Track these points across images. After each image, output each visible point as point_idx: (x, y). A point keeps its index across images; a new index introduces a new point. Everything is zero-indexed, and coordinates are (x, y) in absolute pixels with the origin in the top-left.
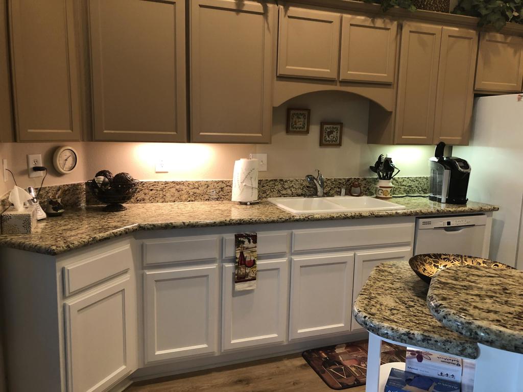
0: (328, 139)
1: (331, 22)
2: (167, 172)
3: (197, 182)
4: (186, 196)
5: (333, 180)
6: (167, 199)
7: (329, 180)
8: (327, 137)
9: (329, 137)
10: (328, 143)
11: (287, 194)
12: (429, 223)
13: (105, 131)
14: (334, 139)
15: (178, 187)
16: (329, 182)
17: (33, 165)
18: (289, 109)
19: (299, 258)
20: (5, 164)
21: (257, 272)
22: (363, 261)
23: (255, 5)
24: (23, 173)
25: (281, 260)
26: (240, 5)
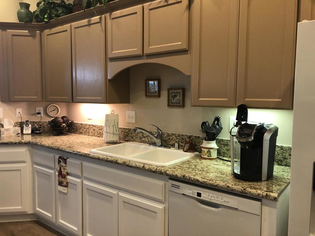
0: (173, 101)
1: (136, 13)
2: (91, 119)
3: (101, 126)
4: (97, 134)
5: (177, 135)
6: (90, 134)
7: (174, 134)
8: (172, 100)
9: (174, 100)
10: (173, 104)
11: (145, 141)
12: (178, 187)
13: (50, 97)
14: (178, 102)
15: (94, 128)
16: (174, 136)
17: (37, 112)
18: (145, 80)
19: (85, 182)
20: (19, 110)
21: (67, 183)
22: (123, 201)
23: (96, 19)
24: (34, 115)
25: (79, 180)
26: (89, 21)
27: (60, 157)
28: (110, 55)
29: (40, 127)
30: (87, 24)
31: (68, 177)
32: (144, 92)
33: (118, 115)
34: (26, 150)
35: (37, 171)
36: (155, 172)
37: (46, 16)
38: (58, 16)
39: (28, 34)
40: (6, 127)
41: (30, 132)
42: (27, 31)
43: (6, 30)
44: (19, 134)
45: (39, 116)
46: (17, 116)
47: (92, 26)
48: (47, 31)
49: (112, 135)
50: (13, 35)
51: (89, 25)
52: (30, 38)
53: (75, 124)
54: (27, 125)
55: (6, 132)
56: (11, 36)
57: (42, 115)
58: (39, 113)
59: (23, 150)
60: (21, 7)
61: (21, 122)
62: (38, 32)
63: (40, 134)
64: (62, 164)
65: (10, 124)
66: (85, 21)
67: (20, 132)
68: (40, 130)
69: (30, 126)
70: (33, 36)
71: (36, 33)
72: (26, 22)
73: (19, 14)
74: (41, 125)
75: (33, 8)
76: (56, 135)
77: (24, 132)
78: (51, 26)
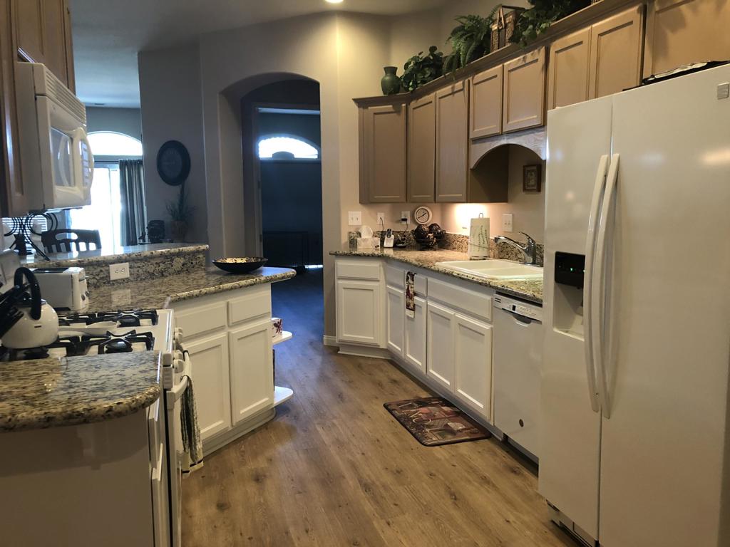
2: (466, 228)
12: (499, 301)
17: (403, 218)
18: (524, 167)
19: (430, 303)
20: (381, 215)
21: (414, 305)
22: (459, 324)
23: (459, 85)
24: (398, 222)
25: (423, 301)
26: (453, 88)
27: (409, 273)
28: (471, 136)
29: (404, 239)
30: (450, 92)
31: (416, 298)
32: (522, 185)
33: (488, 219)
34: (380, 266)
35: (390, 293)
36: (481, 284)
37: (411, 84)
38: (424, 82)
39: (392, 110)
40: (364, 236)
41: (392, 245)
42: (391, 106)
43: (367, 108)
44: (378, 246)
45: (404, 223)
46: (378, 223)
47: (456, 95)
48: (413, 104)
49: (477, 248)
50: (375, 114)
51: (453, 93)
52: (395, 114)
53: (448, 235)
54: (389, 235)
55: (363, 243)
56: (372, 117)
57: (409, 222)
58: (405, 220)
59: (376, 265)
60: (386, 73)
61: (382, 232)
62: (404, 105)
63: (403, 248)
64: (410, 281)
65: (369, 233)
66: (447, 89)
67: (379, 244)
68: (403, 243)
69: (393, 236)
70: (398, 111)
71: (401, 107)
72: (390, 93)
73: (383, 83)
74: (405, 236)
75: (400, 73)
76: (421, 250)
77: (385, 245)
78: (416, 95)
